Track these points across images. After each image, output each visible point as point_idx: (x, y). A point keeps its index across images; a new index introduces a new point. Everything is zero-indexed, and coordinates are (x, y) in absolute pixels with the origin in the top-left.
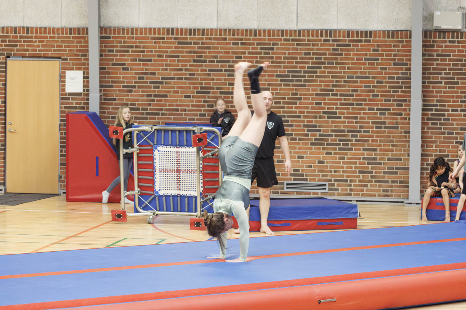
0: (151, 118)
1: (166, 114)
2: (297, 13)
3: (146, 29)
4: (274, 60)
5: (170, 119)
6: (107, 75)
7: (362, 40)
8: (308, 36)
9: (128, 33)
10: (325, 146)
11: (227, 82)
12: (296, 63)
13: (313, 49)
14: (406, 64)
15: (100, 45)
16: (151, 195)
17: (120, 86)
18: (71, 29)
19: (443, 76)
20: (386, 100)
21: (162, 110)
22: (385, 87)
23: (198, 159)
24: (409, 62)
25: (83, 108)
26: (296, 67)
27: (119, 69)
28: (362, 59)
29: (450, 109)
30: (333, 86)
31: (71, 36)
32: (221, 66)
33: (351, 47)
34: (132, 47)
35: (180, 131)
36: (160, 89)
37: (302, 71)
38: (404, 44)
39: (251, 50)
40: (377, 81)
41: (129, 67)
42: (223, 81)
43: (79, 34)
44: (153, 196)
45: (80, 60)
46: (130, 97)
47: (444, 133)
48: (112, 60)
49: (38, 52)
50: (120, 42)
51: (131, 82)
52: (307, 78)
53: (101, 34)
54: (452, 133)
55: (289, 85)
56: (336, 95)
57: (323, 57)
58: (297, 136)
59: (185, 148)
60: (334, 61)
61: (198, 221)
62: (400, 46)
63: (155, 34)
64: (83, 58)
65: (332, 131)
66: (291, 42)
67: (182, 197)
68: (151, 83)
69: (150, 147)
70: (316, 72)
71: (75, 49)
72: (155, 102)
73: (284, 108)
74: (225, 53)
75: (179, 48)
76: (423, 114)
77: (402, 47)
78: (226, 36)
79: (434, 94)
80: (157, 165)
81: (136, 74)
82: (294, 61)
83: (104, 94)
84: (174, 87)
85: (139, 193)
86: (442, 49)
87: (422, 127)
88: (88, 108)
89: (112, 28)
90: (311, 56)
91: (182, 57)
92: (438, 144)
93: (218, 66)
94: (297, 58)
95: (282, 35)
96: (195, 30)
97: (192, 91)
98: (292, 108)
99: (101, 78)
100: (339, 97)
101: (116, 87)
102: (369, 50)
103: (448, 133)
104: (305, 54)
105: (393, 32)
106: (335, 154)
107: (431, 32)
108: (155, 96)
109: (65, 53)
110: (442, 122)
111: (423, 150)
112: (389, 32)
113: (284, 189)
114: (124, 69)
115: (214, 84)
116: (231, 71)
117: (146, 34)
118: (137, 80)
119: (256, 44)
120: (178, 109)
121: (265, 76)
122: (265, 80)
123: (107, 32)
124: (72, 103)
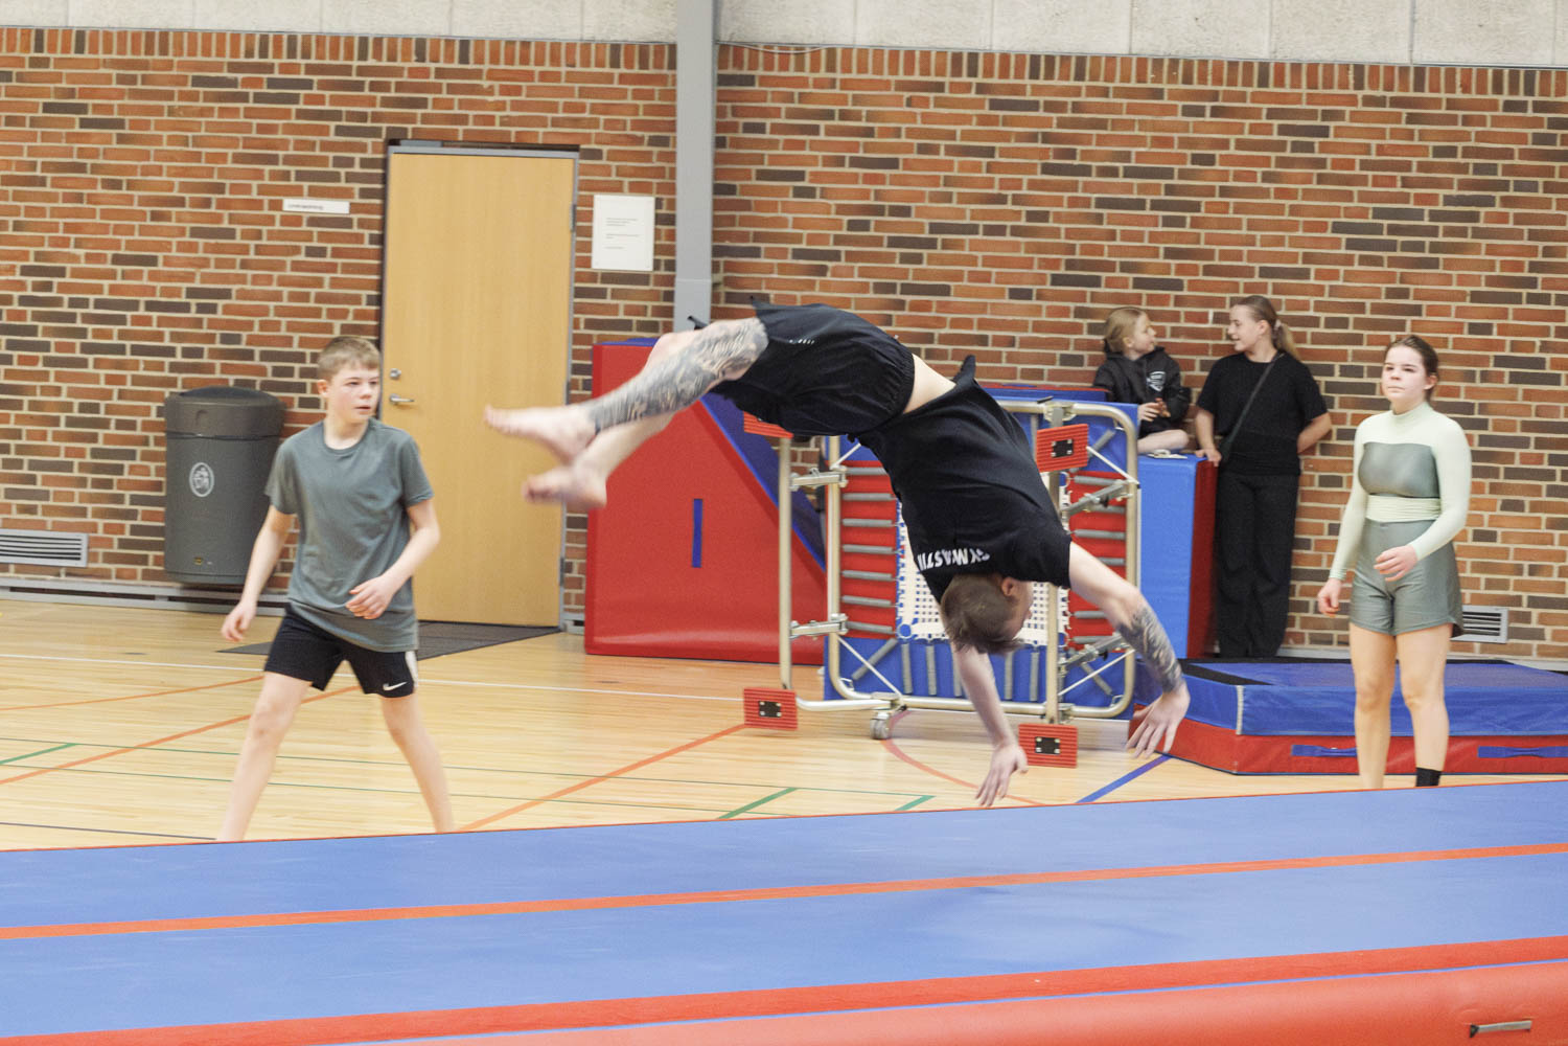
1: (943, 355)
2: (1413, 6)
3: (878, 52)
4: (1328, 171)
6: (738, 214)
8: (1451, 88)
9: (815, 68)
10: (1501, 480)
11: (1162, 246)
12: (1406, 183)
13: (1465, 136)
15: (718, 107)
16: (886, 637)
17: (783, 253)
18: (615, 48)
21: (929, 338)
25: (653, 326)
26: (1405, 198)
27: (782, 192)
30: (1534, 267)
31: (616, 72)
32: (1143, 189)
34: (829, 115)
36: (924, 266)
37: (1426, 213)
39: (1246, 136)
41: (818, 186)
42: (1146, 243)
43: (644, 65)
44: (891, 642)
45: (646, 156)
46: (817, 293)
48: (760, 159)
49: (497, 127)
50: (789, 98)
51: (823, 239)
52: (1441, 239)
53: (720, 68)
55: (1377, 261)
56: (1545, 299)
57: (1500, 162)
60: (1541, 180)
61: (1048, 735)
63: (909, 70)
64: (656, 149)
65: (1527, 426)
66: (1388, 109)
68: (894, 242)
70: (1474, 217)
71: (629, 118)
72: (906, 313)
73: (1357, 340)
74: (1158, 142)
75: (993, 120)
78: (1160, 82)
81: (841, 210)
82: (1399, 175)
83: (726, 279)
84: (973, 261)
85: (844, 631)
89: (761, 48)
90: (1460, 160)
91: (1005, 152)
93: (1128, 188)
94: (1407, 166)
95: (1359, 85)
96: (1050, 59)
97: (1036, 275)
99: (716, 221)
100: (1553, 307)
101: (771, 253)
104: (1438, 152)
106: (1535, 507)
108: (907, 289)
109: (593, 131)
114: (799, 192)
115: (1114, 251)
116: (1176, 206)
117: (878, 70)
118: (844, 232)
119: (1264, 112)
120: (986, 337)
121: (1293, 226)
122: (1295, 242)
123: (742, 62)
124: (614, 309)
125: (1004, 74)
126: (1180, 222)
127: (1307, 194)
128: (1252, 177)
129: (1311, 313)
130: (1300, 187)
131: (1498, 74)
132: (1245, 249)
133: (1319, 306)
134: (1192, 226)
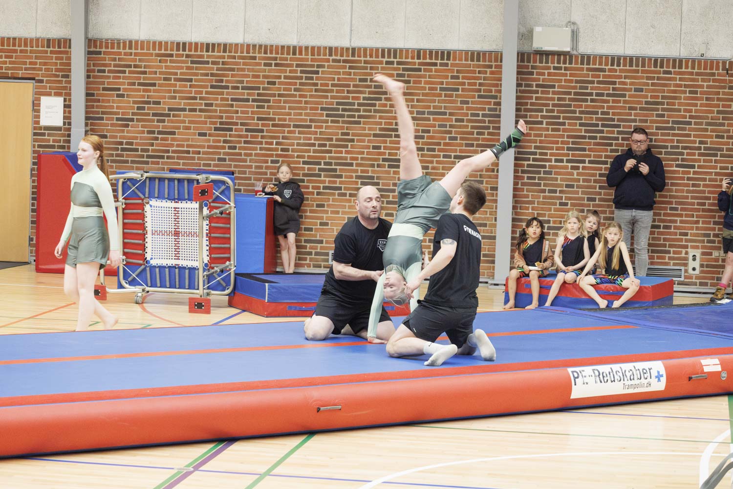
0: (153, 163)
1: (173, 158)
2: (351, 24)
3: (148, 42)
4: (319, 87)
5: (179, 164)
6: (95, 104)
7: (437, 63)
8: (365, 56)
9: (124, 48)
11: (256, 116)
12: (348, 92)
14: (495, 97)
15: (88, 63)
16: (141, 265)
17: (112, 119)
18: (49, 40)
19: (544, 113)
20: (467, 145)
21: (168, 151)
22: (467, 127)
23: (201, 217)
24: (499, 95)
25: (63, 147)
26: (348, 98)
27: (112, 96)
28: (436, 89)
29: (553, 158)
31: (49, 49)
32: (248, 94)
33: (422, 73)
34: (130, 66)
35: (179, 180)
37: (356, 104)
38: (493, 69)
39: (288, 74)
40: (456, 119)
41: (126, 93)
42: (250, 115)
43: (59, 47)
44: (143, 267)
45: (60, 82)
46: (125, 134)
47: (544, 191)
48: (103, 83)
49: (4, 71)
50: (115, 60)
51: (128, 113)
52: (362, 113)
53: (88, 48)
54: (555, 192)
55: (338, 122)
58: (348, 190)
59: (187, 202)
61: (200, 302)
62: (488, 72)
63: (160, 49)
64: (64, 79)
66: (341, 64)
67: (182, 269)
68: (154, 115)
69: (140, 201)
70: (374, 105)
71: (54, 67)
72: (159, 142)
73: (330, 152)
74: (254, 76)
75: (192, 68)
76: (516, 165)
77: (490, 74)
78: (255, 53)
79: (532, 138)
80: (149, 225)
81: (134, 102)
82: (346, 89)
83: (91, 129)
84: (184, 122)
85: (125, 263)
86: (544, 77)
87: (514, 182)
88: (69, 147)
89: (104, 41)
90: (369, 83)
91: (196, 80)
92: (536, 205)
93: (243, 94)
94: (349, 86)
95: (330, 55)
96: (214, 45)
97: (208, 127)
98: (341, 152)
99: (87, 107)
101: (108, 119)
102: (447, 77)
103: (550, 191)
104: (361, 80)
105: (479, 53)
107: (529, 54)
108: (160, 133)
109: (40, 72)
110: (542, 175)
111: (516, 214)
112: (473, 53)
113: (328, 262)
114: (118, 96)
115: (238, 118)
116: (261, 101)
117: (148, 49)
118: (136, 111)
119: (295, 65)
120: (189, 151)
121: (306, 109)
122: (306, 115)
123: (97, 46)
124: (49, 141)
125: (196, 50)
126: (263, 107)
127: (311, 96)
128: (290, 90)
129: (313, 142)
130: (308, 93)
131: (383, 51)
132: (288, 117)
133: (316, 139)
134: (267, 108)
